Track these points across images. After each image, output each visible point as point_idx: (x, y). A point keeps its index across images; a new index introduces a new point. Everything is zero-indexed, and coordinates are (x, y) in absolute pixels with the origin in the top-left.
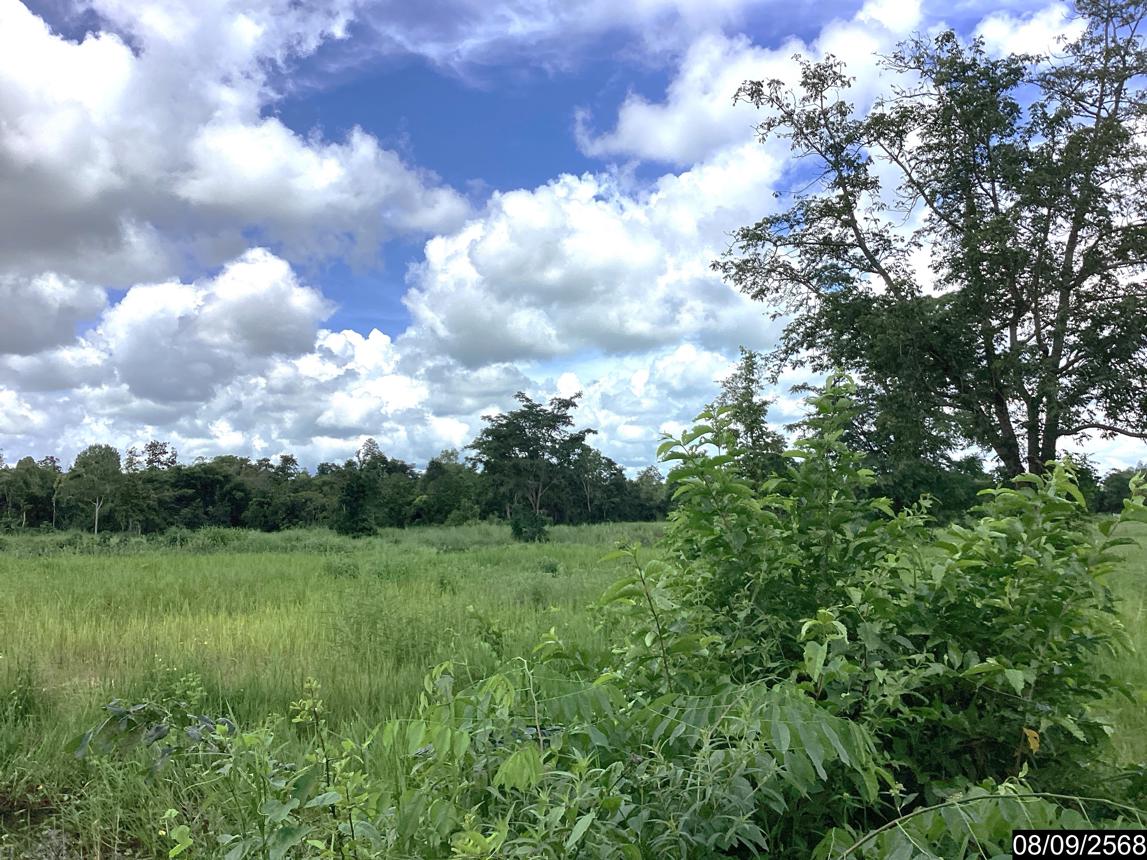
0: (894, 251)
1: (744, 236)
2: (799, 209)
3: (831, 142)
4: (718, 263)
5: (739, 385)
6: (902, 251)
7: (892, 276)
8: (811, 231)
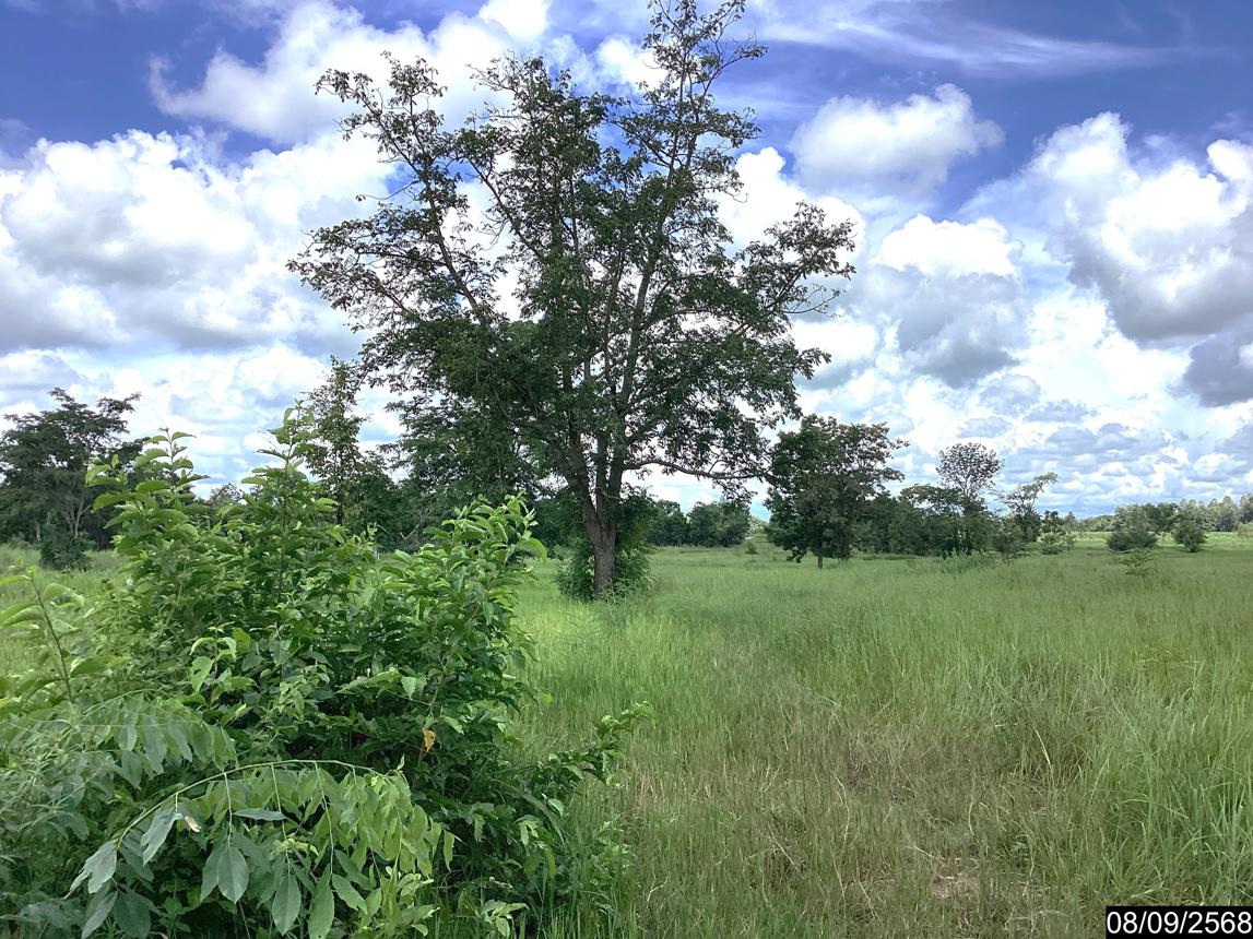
0: (480, 274)
1: (323, 238)
2: (382, 217)
3: (420, 151)
4: (296, 263)
5: (329, 399)
6: (487, 275)
7: (478, 300)
8: (394, 242)
